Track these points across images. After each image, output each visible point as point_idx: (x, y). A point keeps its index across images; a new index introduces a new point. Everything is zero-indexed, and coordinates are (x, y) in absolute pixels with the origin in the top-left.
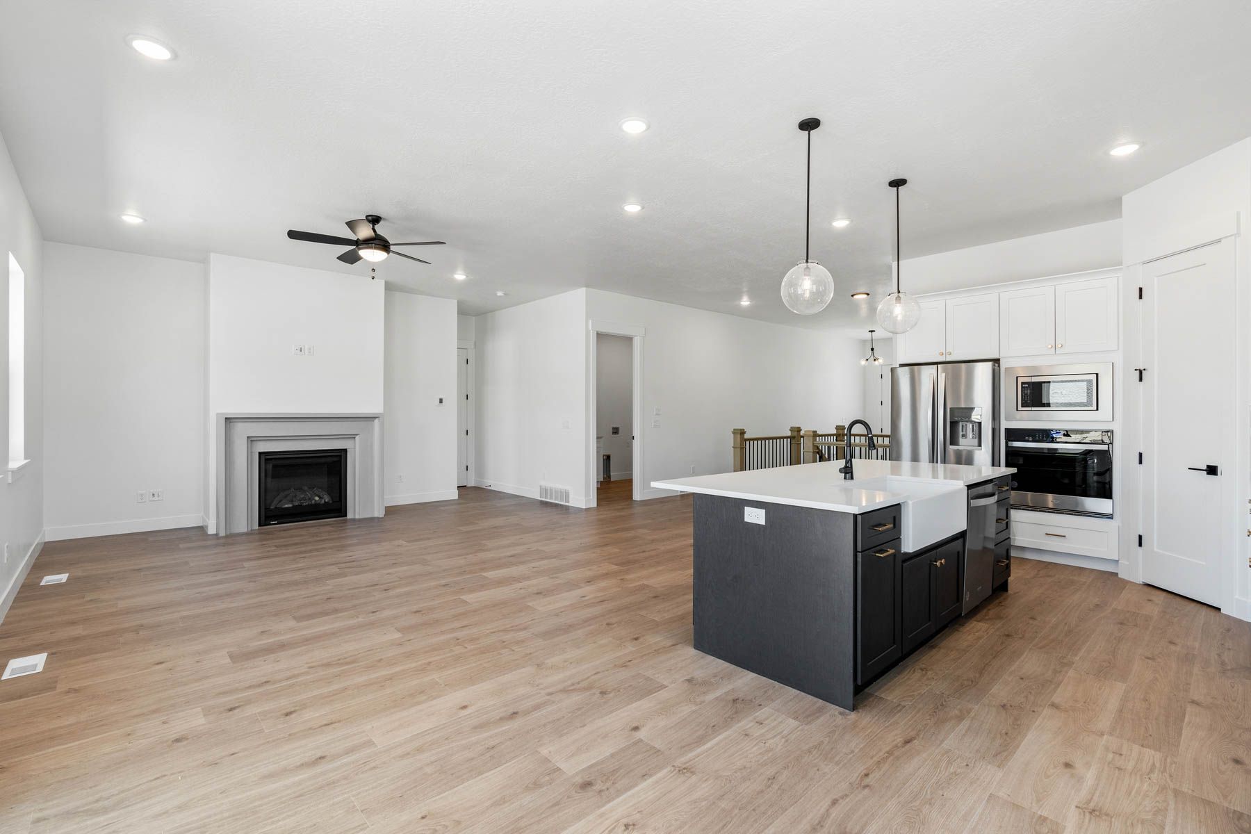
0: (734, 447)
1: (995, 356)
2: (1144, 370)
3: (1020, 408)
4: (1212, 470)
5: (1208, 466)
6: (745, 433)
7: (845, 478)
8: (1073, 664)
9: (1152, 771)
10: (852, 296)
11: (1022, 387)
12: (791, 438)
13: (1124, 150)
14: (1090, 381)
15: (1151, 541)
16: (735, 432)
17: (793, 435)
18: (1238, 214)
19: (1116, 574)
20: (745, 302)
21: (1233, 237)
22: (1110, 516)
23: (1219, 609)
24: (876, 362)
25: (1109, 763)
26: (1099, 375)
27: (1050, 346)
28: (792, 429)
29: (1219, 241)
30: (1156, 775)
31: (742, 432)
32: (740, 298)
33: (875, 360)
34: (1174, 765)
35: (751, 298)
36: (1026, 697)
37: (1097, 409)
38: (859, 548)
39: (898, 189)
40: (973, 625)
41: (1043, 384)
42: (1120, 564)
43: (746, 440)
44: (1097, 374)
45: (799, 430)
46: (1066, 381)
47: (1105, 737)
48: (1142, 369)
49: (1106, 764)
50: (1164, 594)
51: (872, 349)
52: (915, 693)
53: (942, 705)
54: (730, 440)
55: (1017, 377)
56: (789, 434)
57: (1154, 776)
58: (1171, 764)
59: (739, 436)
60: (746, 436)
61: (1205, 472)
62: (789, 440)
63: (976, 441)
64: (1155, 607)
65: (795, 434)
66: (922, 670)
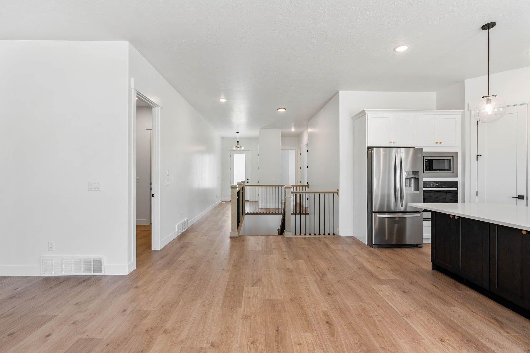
1: (414, 146)
2: (481, 155)
3: (425, 172)
4: (521, 198)
11: (426, 162)
29: (526, 104)
37: (453, 172)
39: (489, 31)
41: (433, 160)
44: (453, 157)
48: (478, 155)
51: (238, 142)
55: (423, 157)
61: (518, 198)
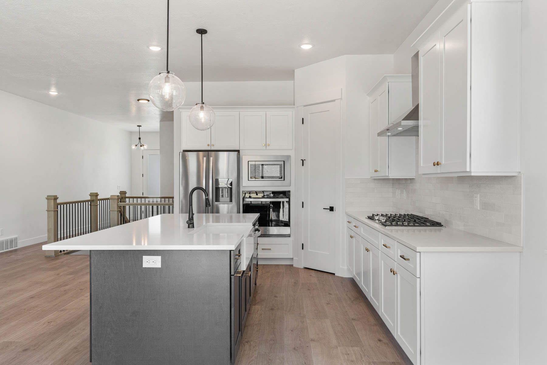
0: (48, 211)
1: (238, 149)
2: (305, 160)
3: (250, 179)
4: (332, 209)
5: (330, 207)
6: (57, 198)
7: (189, 227)
8: (305, 316)
9: (362, 358)
10: (138, 100)
11: (251, 167)
12: (91, 201)
13: (306, 47)
14: (281, 165)
15: (307, 247)
16: (48, 198)
17: (92, 199)
18: (342, 89)
19: (292, 265)
20: (53, 92)
21: (340, 100)
22: (289, 236)
23: (334, 274)
24: (142, 148)
25: (348, 360)
26: (285, 162)
27: (264, 145)
28: (91, 195)
29: (334, 101)
30: (364, 358)
31: (56, 198)
32: (49, 89)
33: (141, 146)
34: (366, 351)
35: (59, 89)
36: (300, 340)
37: (284, 180)
38: (232, 273)
39: (202, 35)
40: (253, 308)
42: (294, 260)
43: (58, 204)
44: (284, 161)
45: (97, 195)
46: (270, 165)
47: (339, 348)
48: (303, 159)
49: (347, 361)
50: (313, 271)
51: (140, 139)
52: (253, 358)
53: (270, 360)
54: (44, 205)
55: (248, 161)
56: (89, 198)
57: (364, 359)
58: (365, 351)
59: (52, 201)
60: (59, 201)
61: (329, 210)
62: (89, 203)
63: (229, 199)
64: (314, 278)
65: (94, 198)
66: (247, 342)
